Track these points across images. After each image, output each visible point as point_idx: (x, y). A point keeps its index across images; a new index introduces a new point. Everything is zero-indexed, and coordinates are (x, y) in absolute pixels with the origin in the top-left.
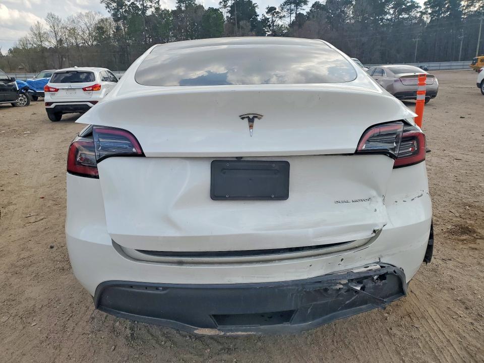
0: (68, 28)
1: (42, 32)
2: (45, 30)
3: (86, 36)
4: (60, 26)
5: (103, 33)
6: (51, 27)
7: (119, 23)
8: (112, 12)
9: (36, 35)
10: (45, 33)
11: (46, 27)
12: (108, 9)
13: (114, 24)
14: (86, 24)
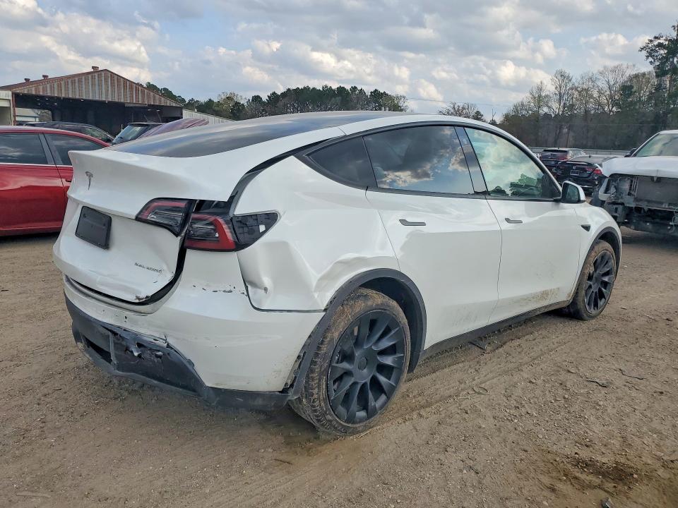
0: (579, 89)
1: (543, 95)
2: (547, 93)
3: (604, 100)
4: (570, 85)
5: (631, 94)
6: (556, 88)
7: (664, 78)
8: (657, 63)
9: (535, 98)
10: (547, 96)
11: (550, 88)
12: (650, 59)
13: (655, 81)
14: (608, 82)
